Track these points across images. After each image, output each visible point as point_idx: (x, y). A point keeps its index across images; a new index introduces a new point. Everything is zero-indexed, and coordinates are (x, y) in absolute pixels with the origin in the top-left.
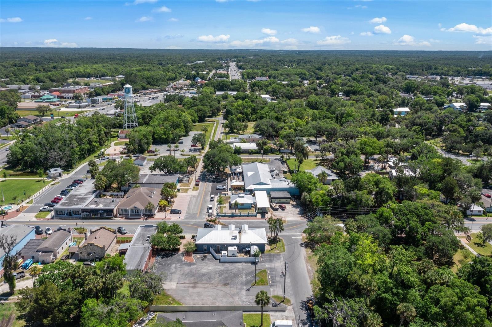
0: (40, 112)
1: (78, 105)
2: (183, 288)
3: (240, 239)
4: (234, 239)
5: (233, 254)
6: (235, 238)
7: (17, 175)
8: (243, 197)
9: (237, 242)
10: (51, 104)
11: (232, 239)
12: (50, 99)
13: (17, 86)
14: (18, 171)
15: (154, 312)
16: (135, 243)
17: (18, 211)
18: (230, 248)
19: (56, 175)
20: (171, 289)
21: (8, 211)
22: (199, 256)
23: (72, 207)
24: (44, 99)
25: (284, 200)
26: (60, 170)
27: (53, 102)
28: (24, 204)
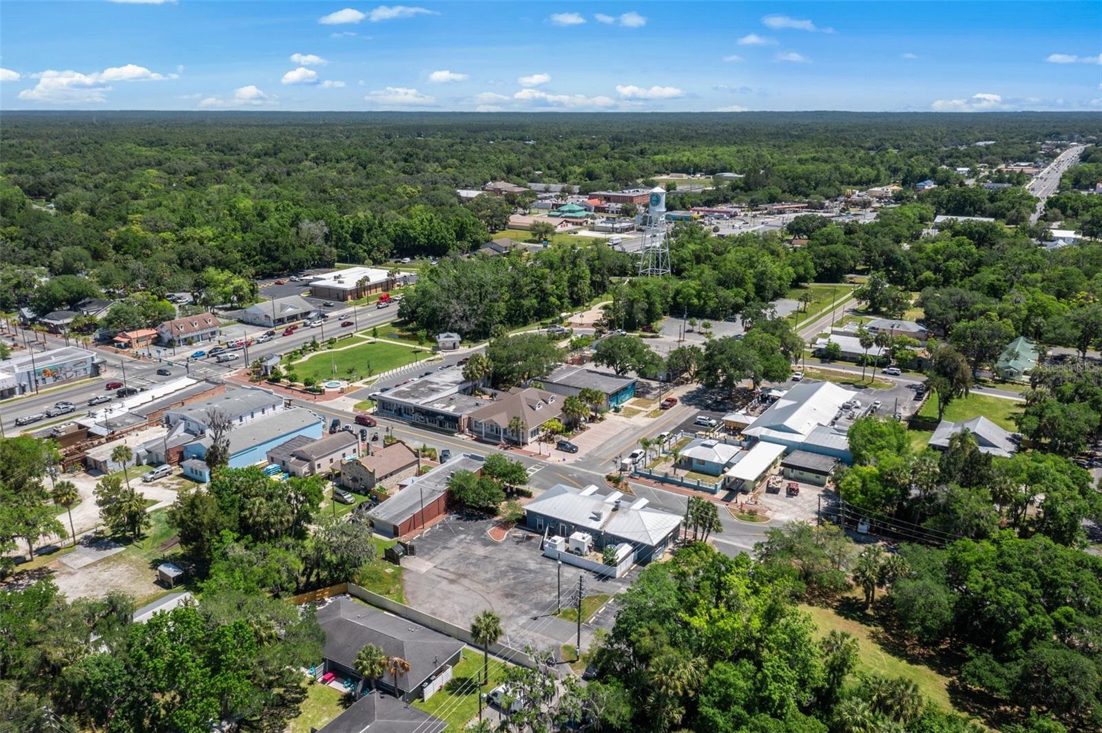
0: (534, 235)
1: (610, 225)
2: (434, 577)
3: (607, 522)
4: (596, 520)
5: (578, 549)
6: (597, 517)
7: (401, 337)
8: (711, 447)
9: (595, 525)
10: (567, 222)
11: (591, 518)
12: (574, 212)
13: (544, 185)
14: (408, 330)
15: (352, 596)
16: (427, 479)
17: (342, 392)
18: (577, 536)
19: (447, 345)
20: (416, 573)
21: (327, 390)
22: (520, 533)
23: (406, 400)
24: (563, 212)
25: (812, 476)
26: (456, 337)
27: (576, 218)
28: (358, 384)
